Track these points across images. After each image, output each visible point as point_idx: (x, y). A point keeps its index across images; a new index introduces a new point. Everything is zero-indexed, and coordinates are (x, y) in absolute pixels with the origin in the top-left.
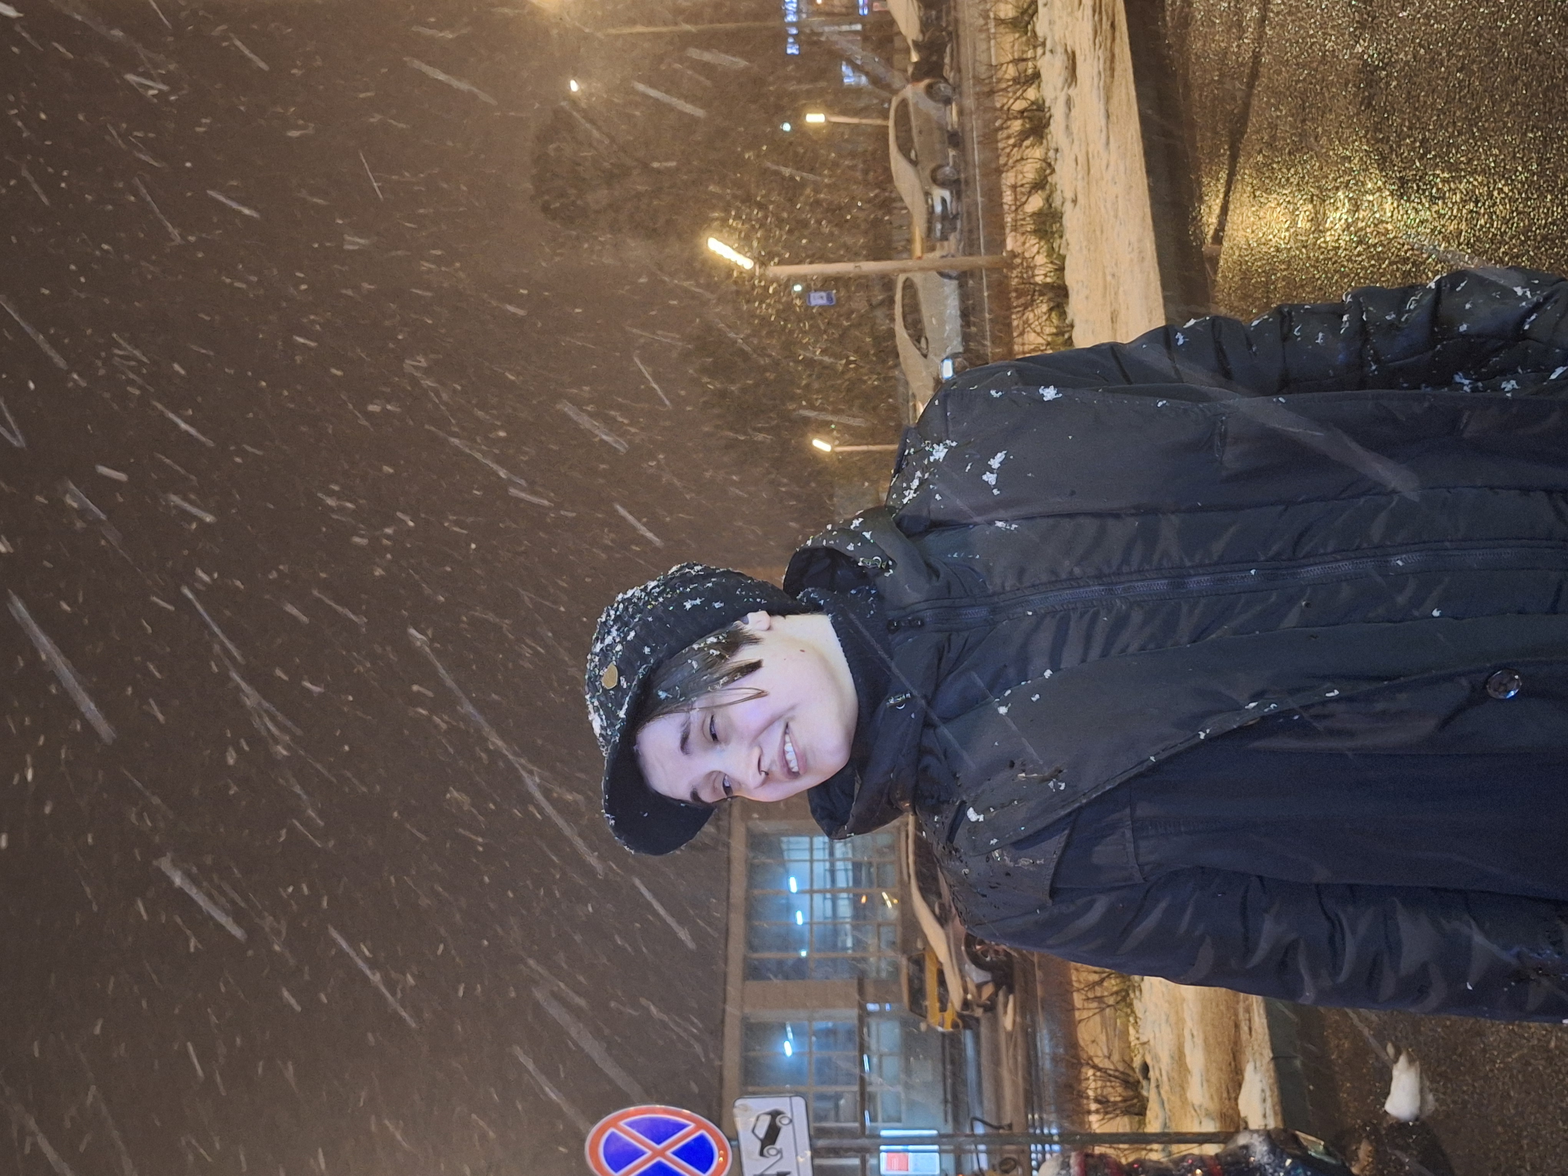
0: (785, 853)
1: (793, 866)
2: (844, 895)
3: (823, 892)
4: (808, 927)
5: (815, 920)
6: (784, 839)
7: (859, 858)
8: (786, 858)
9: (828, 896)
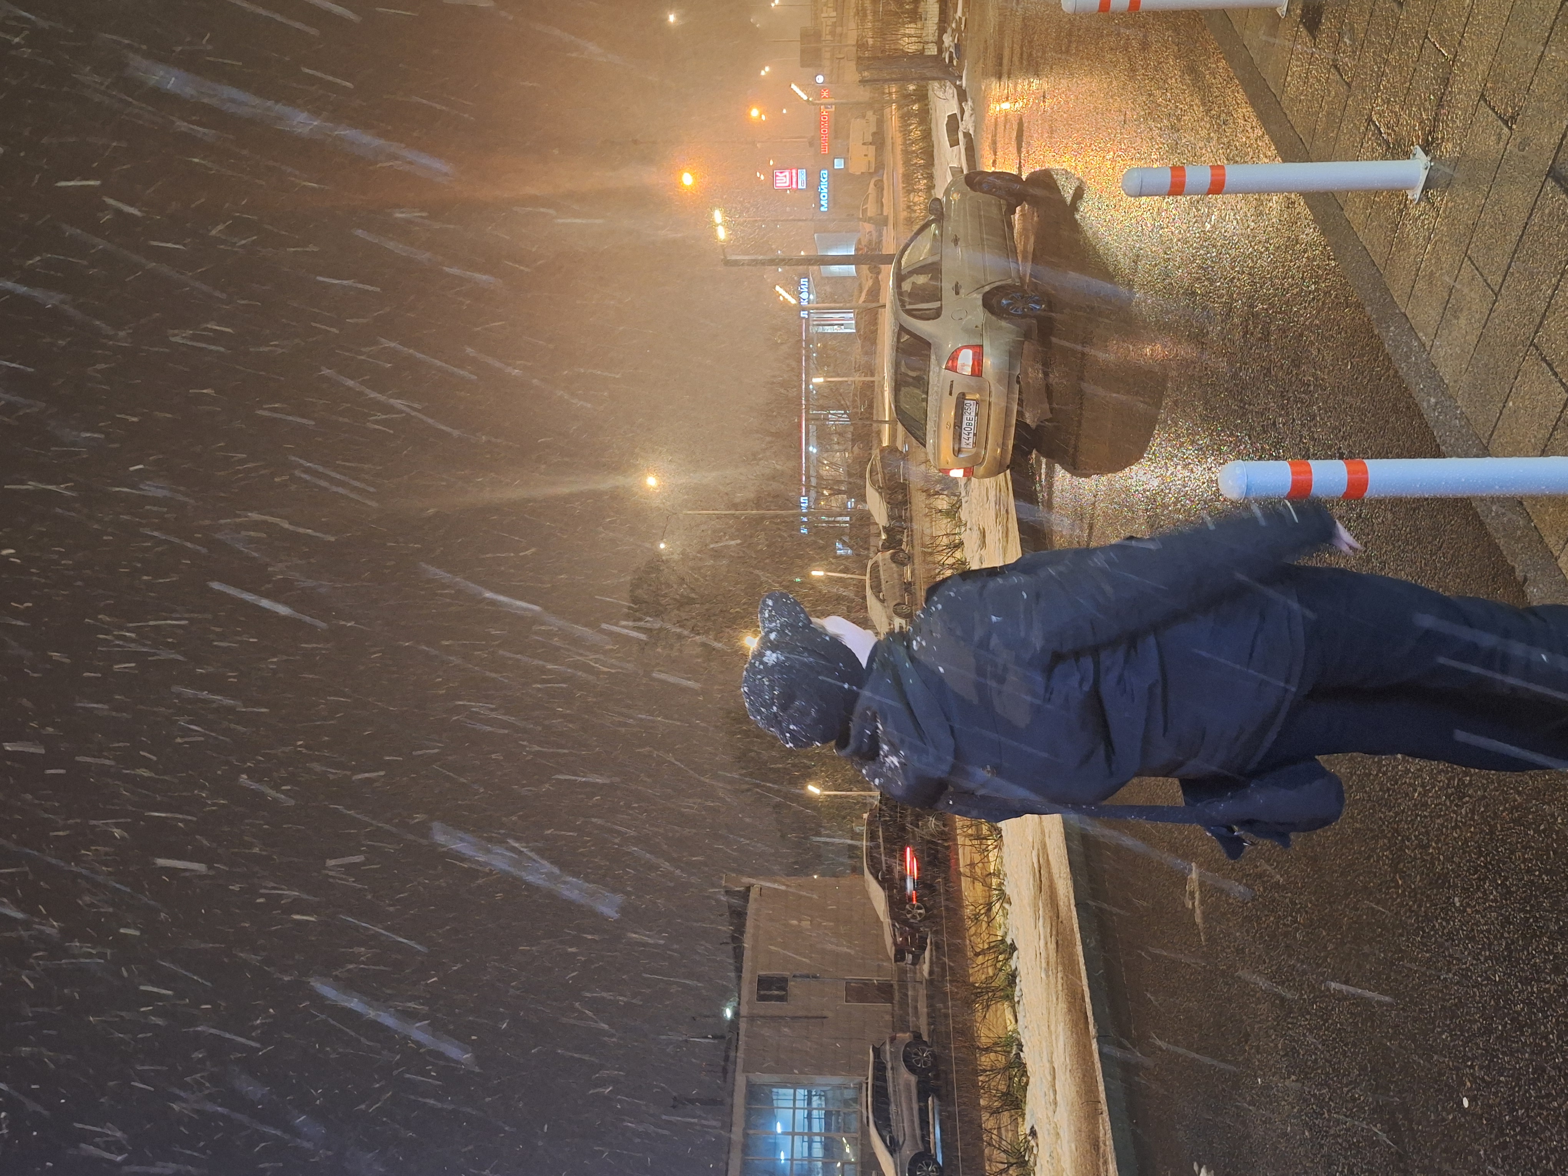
0: (775, 1102)
1: (780, 1113)
2: (817, 1138)
3: (802, 1134)
4: (789, 1162)
5: (795, 1157)
6: (775, 1090)
7: (831, 1108)
8: (775, 1105)
9: (806, 1138)
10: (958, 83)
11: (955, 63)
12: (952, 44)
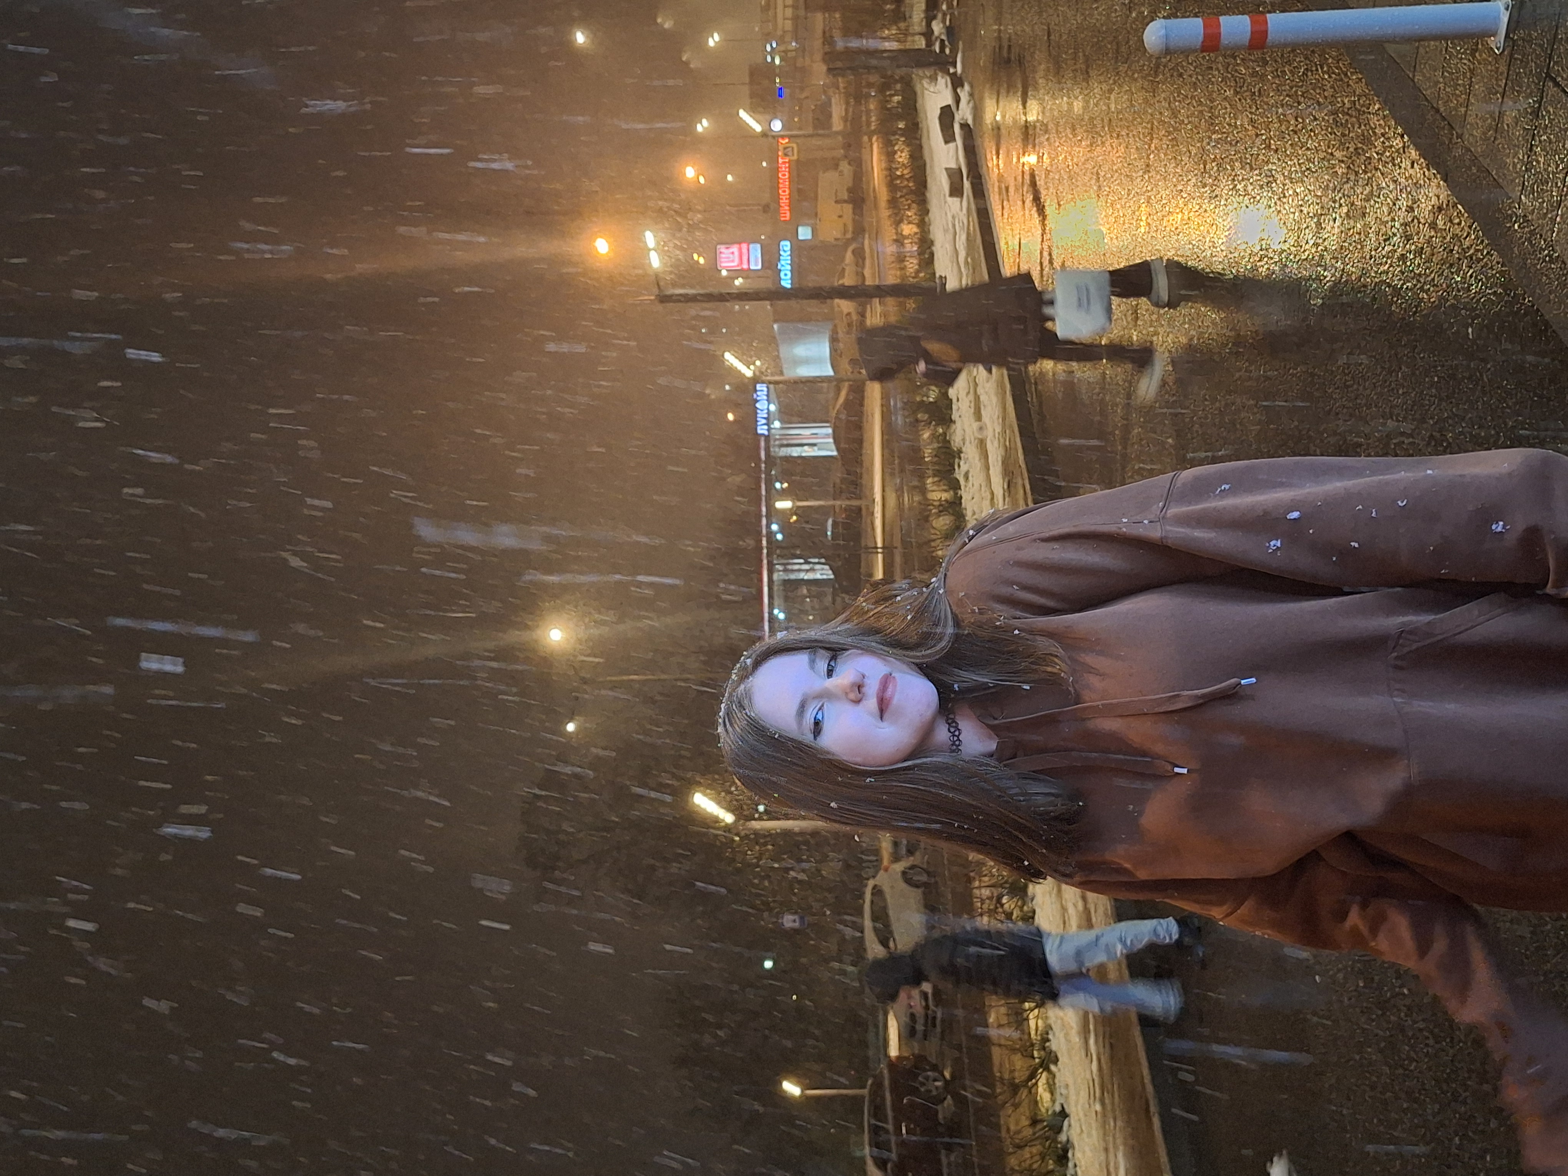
10: (952, 70)
11: (947, 51)
12: (944, 31)
